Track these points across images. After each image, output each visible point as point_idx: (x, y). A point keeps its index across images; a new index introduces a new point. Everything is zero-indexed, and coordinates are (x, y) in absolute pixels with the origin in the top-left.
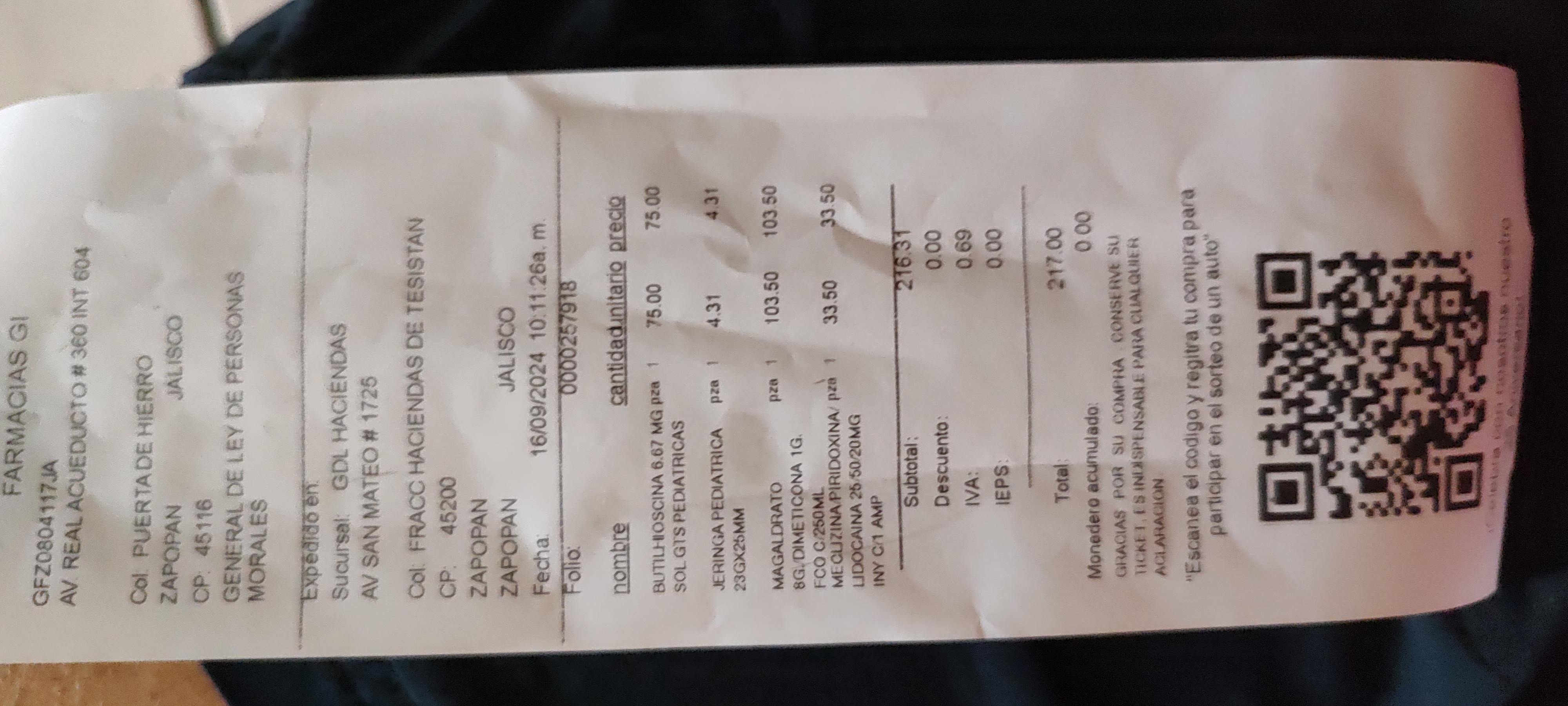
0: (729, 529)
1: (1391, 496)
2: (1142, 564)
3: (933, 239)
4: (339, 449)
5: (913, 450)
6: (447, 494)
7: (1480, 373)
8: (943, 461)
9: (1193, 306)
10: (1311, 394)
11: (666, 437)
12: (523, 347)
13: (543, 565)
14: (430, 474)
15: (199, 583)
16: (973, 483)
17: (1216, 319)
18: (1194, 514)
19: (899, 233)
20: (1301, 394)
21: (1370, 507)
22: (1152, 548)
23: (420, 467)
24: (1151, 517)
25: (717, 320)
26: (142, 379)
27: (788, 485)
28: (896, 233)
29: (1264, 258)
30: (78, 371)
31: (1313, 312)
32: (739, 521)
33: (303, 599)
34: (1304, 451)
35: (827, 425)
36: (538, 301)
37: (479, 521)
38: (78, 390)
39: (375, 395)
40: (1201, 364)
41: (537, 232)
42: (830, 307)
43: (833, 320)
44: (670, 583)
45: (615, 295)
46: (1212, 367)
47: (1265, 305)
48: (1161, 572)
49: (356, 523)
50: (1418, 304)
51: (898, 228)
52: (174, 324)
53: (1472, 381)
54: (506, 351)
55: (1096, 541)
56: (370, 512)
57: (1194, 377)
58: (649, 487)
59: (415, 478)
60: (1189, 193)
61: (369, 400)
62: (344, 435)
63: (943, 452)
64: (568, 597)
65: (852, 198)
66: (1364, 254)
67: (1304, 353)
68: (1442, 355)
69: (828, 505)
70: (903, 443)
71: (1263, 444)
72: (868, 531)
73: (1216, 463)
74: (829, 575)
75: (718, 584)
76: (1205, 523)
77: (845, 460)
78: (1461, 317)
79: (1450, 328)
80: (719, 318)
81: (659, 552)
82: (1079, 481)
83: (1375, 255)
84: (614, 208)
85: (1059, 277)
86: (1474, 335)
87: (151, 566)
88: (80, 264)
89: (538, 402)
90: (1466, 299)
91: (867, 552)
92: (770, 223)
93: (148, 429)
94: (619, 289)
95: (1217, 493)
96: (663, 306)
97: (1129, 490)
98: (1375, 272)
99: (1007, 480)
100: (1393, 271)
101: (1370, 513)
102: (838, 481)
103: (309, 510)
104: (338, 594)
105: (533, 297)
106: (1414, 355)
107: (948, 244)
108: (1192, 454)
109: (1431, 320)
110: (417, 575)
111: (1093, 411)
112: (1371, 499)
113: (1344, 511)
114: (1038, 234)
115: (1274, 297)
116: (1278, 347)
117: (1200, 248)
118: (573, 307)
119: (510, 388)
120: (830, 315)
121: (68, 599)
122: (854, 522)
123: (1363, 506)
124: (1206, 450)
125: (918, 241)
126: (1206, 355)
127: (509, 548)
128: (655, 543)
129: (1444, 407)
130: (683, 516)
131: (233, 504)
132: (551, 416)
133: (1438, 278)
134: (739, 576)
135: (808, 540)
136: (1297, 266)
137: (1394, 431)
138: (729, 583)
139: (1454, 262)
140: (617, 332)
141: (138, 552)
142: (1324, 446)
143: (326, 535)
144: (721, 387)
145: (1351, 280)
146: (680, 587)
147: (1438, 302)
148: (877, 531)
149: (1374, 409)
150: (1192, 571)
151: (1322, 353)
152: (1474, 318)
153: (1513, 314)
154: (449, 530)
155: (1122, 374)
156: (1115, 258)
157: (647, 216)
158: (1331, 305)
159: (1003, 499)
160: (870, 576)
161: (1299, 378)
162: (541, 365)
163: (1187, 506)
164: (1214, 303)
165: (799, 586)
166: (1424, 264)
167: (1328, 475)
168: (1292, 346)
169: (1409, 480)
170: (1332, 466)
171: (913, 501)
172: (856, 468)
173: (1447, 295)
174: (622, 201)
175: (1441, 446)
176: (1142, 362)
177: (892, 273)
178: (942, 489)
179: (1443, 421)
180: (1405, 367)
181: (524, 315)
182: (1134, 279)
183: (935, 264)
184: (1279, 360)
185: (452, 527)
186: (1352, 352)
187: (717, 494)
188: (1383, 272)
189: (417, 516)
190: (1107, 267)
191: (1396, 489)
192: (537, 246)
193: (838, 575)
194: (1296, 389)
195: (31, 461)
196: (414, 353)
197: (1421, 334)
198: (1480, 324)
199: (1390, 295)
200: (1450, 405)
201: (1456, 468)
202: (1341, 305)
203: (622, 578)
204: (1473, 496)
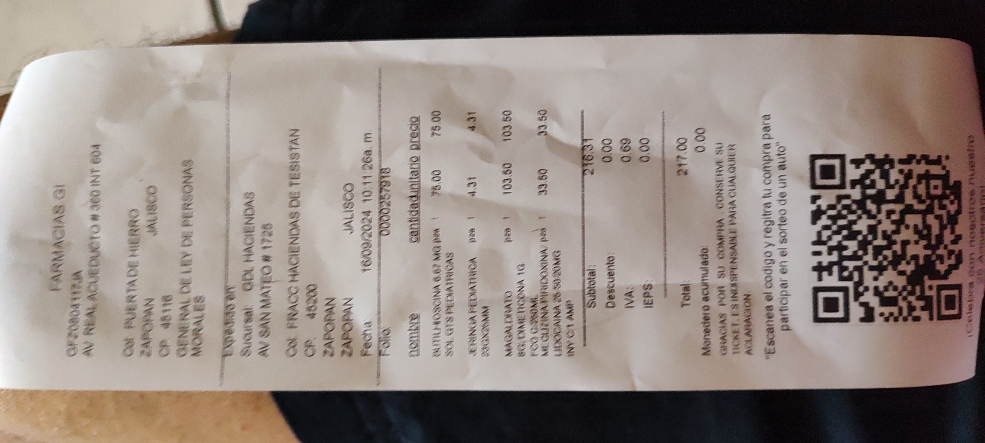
0: (479, 318)
1: (901, 309)
2: (736, 347)
3: (607, 144)
4: (249, 266)
5: (592, 273)
6: (312, 294)
7: (958, 232)
8: (611, 280)
9: (768, 187)
10: (845, 243)
11: (442, 262)
12: (359, 207)
13: (368, 338)
14: (302, 282)
15: (163, 345)
16: (629, 294)
17: (783, 195)
18: (770, 317)
19: (586, 140)
20: (840, 242)
21: (887, 315)
22: (743, 338)
23: (296, 278)
24: (742, 318)
25: (474, 192)
26: (133, 223)
27: (515, 293)
28: (584, 140)
29: (814, 158)
30: (94, 218)
31: (847, 191)
32: (485, 313)
33: (224, 356)
34: (841, 278)
35: (539, 256)
36: (367, 180)
37: (330, 311)
38: (95, 229)
39: (270, 235)
40: (772, 223)
41: (367, 138)
42: (543, 185)
43: (544, 193)
44: (443, 351)
45: (413, 177)
46: (780, 225)
47: (814, 186)
48: (749, 352)
49: (257, 311)
50: (915, 187)
51: (585, 138)
52: (152, 191)
53: (952, 237)
54: (347, 209)
55: (707, 331)
56: (266, 304)
57: (768, 231)
58: (432, 292)
59: (294, 284)
60: (767, 117)
61: (267, 238)
62: (251, 258)
63: (611, 274)
64: (382, 357)
65: (557, 118)
66: (880, 156)
67: (840, 216)
68: (931, 219)
69: (540, 306)
70: (586, 268)
71: (816, 274)
72: (564, 322)
73: (784, 285)
74: (540, 348)
75: (472, 352)
76: (777, 323)
77: (551, 278)
78: (943, 197)
79: (936, 202)
80: (476, 190)
81: (437, 331)
82: (696, 294)
83: (887, 156)
84: (413, 123)
85: (684, 168)
86: (952, 208)
87: (136, 334)
88: (96, 154)
89: (366, 240)
90: (946, 185)
91: (563, 335)
92: (507, 133)
93: (137, 252)
94: (416, 173)
95: (786, 304)
96: (442, 183)
97: (728, 300)
98: (887, 167)
99: (651, 292)
100: (898, 167)
101: (887, 320)
102: (547, 291)
103: (229, 302)
104: (245, 352)
105: (365, 177)
106: (912, 220)
107: (616, 147)
108: (768, 279)
109: (924, 198)
110: (292, 343)
111: (705, 251)
112: (887, 310)
113: (869, 317)
114: (671, 142)
115: (820, 182)
116: (824, 212)
117: (773, 151)
118: (388, 183)
119: (349, 232)
120: (543, 190)
121: (87, 352)
122: (555, 316)
123: (882, 314)
124: (777, 277)
125: (597, 145)
126: (775, 217)
127: (347, 327)
128: (435, 326)
129: (934, 253)
130: (452, 309)
131: (185, 298)
132: (374, 248)
133: (927, 171)
134: (485, 348)
135: (527, 327)
136: (836, 163)
137: (901, 268)
138: (479, 351)
139: (938, 161)
140: (414, 199)
141: (128, 325)
142: (856, 275)
143: (239, 318)
144: (476, 232)
145: (869, 172)
146: (449, 353)
147: (928, 187)
148: (569, 322)
149: (888, 253)
150: (769, 353)
151: (852, 217)
152: (952, 197)
153: (978, 196)
154: (312, 316)
155: (723, 228)
156: (720, 157)
157: (433, 129)
158: (858, 187)
159: (649, 304)
160: (565, 350)
161: (837, 232)
162: (369, 218)
163: (765, 312)
164: (783, 185)
165: (521, 354)
166: (919, 162)
167: (858, 295)
168: (833, 212)
169: (912, 299)
170: (861, 289)
171: (592, 304)
172: (557, 283)
173: (933, 182)
174: (418, 119)
175: (931, 278)
176: (735, 221)
177: (581, 164)
178: (611, 298)
179: (934, 262)
180: (907, 227)
181: (359, 188)
182: (732, 170)
183: (607, 159)
184: (824, 221)
185: (314, 315)
186: (871, 216)
187: (472, 297)
188: (892, 167)
189: (292, 308)
190: (714, 163)
191: (903, 304)
192: (367, 146)
193: (545, 349)
194: (836, 239)
195: (66, 271)
196: (294, 210)
197: (918, 206)
198: (956, 202)
199: (897, 181)
200: (939, 252)
201: (944, 293)
202: (865, 188)
203: (415, 347)
204: (955, 312)
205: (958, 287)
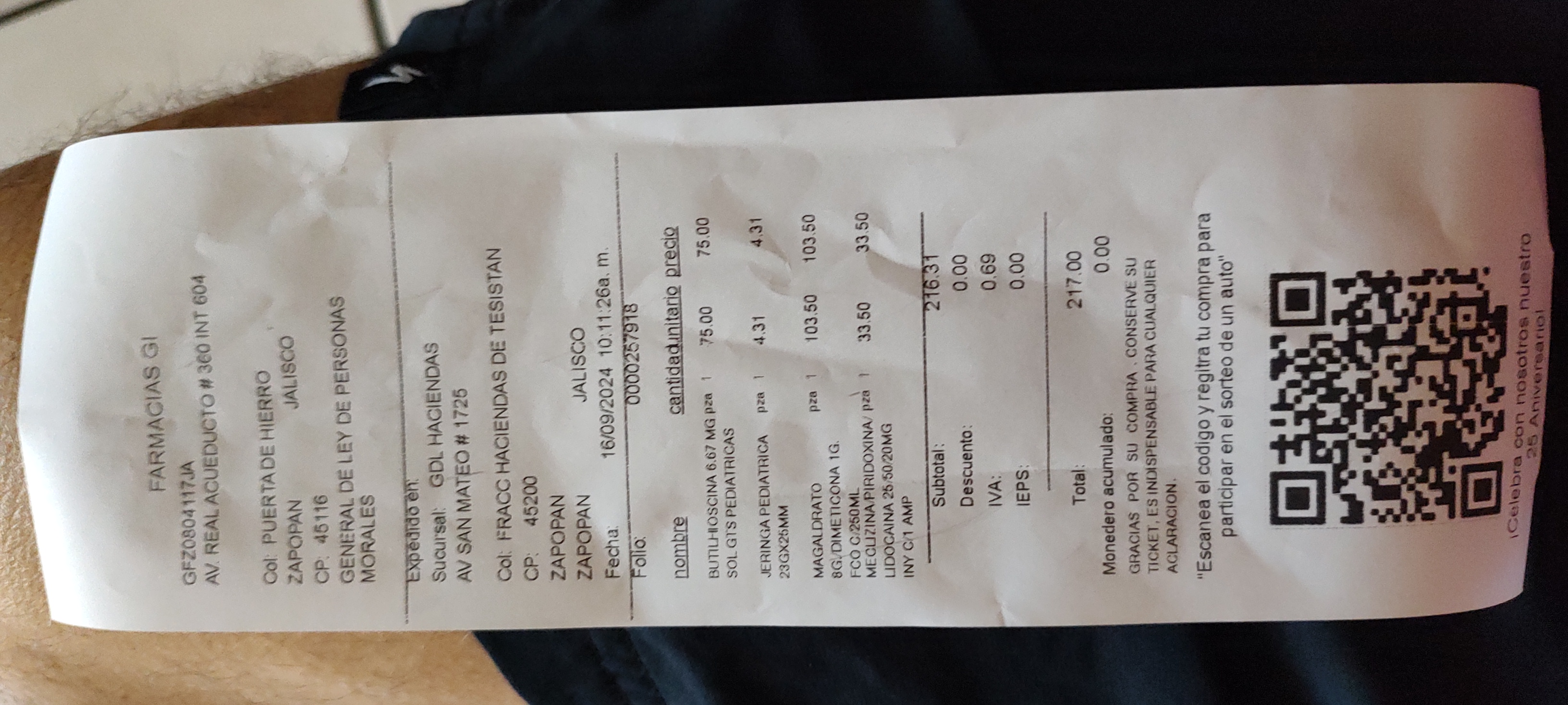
0: (775, 524)
1: (1404, 503)
2: (1154, 561)
3: (960, 263)
4: (436, 451)
5: (940, 456)
6: (529, 490)
7: (1497, 384)
8: (968, 465)
9: (1205, 324)
11: (719, 442)
12: (594, 363)
13: (614, 552)
14: (515, 475)
15: (320, 567)
16: (995, 486)
17: (1227, 336)
18: (1205, 516)
19: (928, 258)
20: (1313, 406)
21: (1382, 513)
22: (1164, 548)
23: (506, 468)
24: (1164, 519)
25: (762, 339)
26: (263, 391)
27: (826, 485)
28: (925, 258)
29: (1276, 279)
30: (205, 384)
31: (1328, 328)
32: (783, 516)
33: (408, 581)
34: (1314, 459)
35: (861, 432)
36: (604, 322)
37: (558, 514)
38: (207, 401)
39: (466, 405)
40: (1211, 377)
41: (601, 260)
42: (864, 327)
43: (866, 338)
44: (723, 570)
45: (672, 317)
46: (1222, 380)
47: (1276, 322)
48: (1172, 569)
49: (452, 516)
50: (1433, 320)
51: (926, 254)
52: (287, 344)
53: (1490, 392)
54: (578, 366)
55: (1110, 539)
56: (463, 506)
57: (1204, 390)
58: (705, 486)
59: (502, 477)
60: (1205, 217)
61: (461, 409)
62: (439, 439)
63: (967, 457)
64: (635, 580)
65: (885, 226)
66: (1379, 273)
67: (1314, 366)
68: (1457, 368)
69: (863, 504)
70: (930, 450)
71: (1276, 453)
72: (899, 527)
73: (1227, 470)
74: (864, 567)
75: (765, 571)
76: (1216, 525)
77: (878, 464)
78: (1480, 331)
79: (1466, 342)
80: (764, 336)
81: (714, 543)
82: (1095, 485)
83: (1390, 273)
84: (669, 238)
85: (1077, 297)
86: (1491, 349)
87: (279, 552)
88: (198, 290)
89: (607, 411)
90: (1483, 314)
91: (898, 547)
92: (809, 249)
93: (271, 434)
94: (675, 312)
95: (1230, 498)
96: (714, 326)
97: (1142, 494)
98: (1390, 290)
99: (1027, 483)
100: (1407, 289)
101: (1382, 519)
102: (872, 482)
103: (410, 504)
104: (439, 576)
105: (600, 318)
106: (1427, 369)
107: (974, 267)
108: (1204, 461)
109: (1447, 335)
110: (505, 561)
111: (1108, 421)
112: (1382, 506)
113: (1355, 516)
114: (1058, 258)
115: (1287, 315)
116: (1291, 362)
117: (1214, 269)
118: (635, 327)
119: (582, 399)
120: (864, 332)
121: (212, 579)
122: (886, 520)
123: (1375, 512)
124: (1217, 457)
125: (945, 265)
126: (1216, 369)
127: (584, 537)
128: (710, 535)
129: (1459, 417)
130: (734, 511)
131: (345, 498)
132: (619, 424)
133: (1454, 294)
134: (784, 565)
135: (845, 535)
136: (1312, 285)
137: (1405, 442)
138: (775, 571)
139: (1472, 278)
140: (674, 350)
141: (267, 540)
142: (1337, 455)
143: (426, 527)
144: (766, 399)
145: (1362, 299)
146: (732, 573)
147: (1454, 317)
148: (906, 528)
149: (1388, 421)
150: (1202, 569)
151: (1333, 368)
152: (1492, 332)
153: (1532, 328)
154: (533, 522)
155: (1135, 386)
156: (1131, 279)
157: (698, 245)
158: (1344, 322)
159: (1023, 501)
160: (900, 569)
161: (1310, 391)
162: (609, 379)
163: (1198, 510)
164: (1228, 321)
165: (837, 575)
166: (1440, 281)
167: (1339, 484)
168: (1304, 361)
169: (1422, 487)
170: (1344, 475)
171: (940, 502)
172: (888, 472)
173: (1462, 311)
174: (676, 231)
175: (1452, 457)
176: (1154, 376)
177: (921, 295)
178: (967, 491)
179: (1460, 430)
180: (1419, 381)
181: (593, 335)
182: (1150, 298)
183: (960, 286)
184: (1290, 373)
185: (534, 520)
186: (1362, 365)
187: (764, 493)
188: (1398, 289)
189: (504, 510)
190: (1123, 288)
191: (1409, 497)
192: (602, 273)
193: (871, 567)
194: (1308, 401)
195: (171, 462)
196: (499, 368)
197: (1436, 348)
198: (1498, 338)
199: (1405, 312)
200: (1466, 416)
201: (1473, 477)
202: (1354, 322)
203: (682, 564)
204: (1491, 503)
205: (1497, 467)
